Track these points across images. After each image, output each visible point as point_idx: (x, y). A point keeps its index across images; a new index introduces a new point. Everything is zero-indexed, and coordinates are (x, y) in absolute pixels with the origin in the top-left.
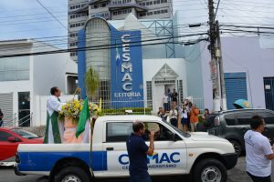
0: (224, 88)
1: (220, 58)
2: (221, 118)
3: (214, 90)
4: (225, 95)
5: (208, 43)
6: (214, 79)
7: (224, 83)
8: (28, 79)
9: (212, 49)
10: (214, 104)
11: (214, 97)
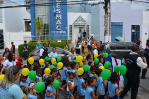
0: (110, 30)
1: (110, 14)
2: (108, 46)
3: (105, 31)
4: (111, 34)
5: (104, 5)
6: (105, 25)
7: (110, 27)
8: (2, 22)
9: (106, 8)
10: (105, 38)
11: (105, 35)
